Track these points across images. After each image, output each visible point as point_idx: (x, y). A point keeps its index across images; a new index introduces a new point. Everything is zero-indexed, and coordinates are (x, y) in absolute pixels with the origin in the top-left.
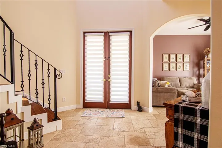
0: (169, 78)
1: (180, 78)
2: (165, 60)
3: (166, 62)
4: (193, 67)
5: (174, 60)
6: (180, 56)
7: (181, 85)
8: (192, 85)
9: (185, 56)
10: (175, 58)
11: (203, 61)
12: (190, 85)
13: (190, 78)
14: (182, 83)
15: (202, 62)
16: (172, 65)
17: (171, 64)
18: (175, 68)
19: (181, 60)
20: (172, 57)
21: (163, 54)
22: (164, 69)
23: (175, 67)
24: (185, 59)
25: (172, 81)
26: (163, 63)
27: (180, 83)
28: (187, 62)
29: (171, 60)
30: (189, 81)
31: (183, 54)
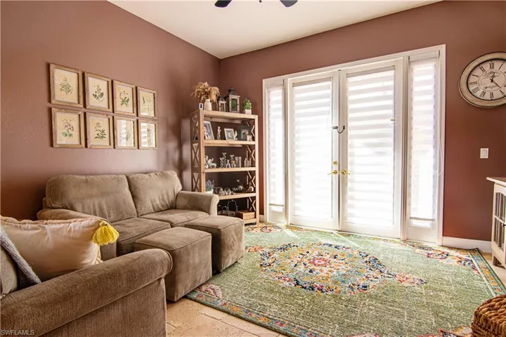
0: (86, 181)
1: (130, 177)
2: (60, 96)
3: (66, 108)
4: (167, 139)
5: (103, 103)
6: (124, 91)
7: (139, 206)
8: (172, 197)
9: (142, 94)
10: (105, 96)
11: (189, 121)
12: (166, 198)
13: (164, 176)
14: (141, 195)
15: (186, 125)
16: (98, 124)
17: (92, 120)
18: (107, 136)
19: (129, 109)
20: (96, 89)
21: (48, 66)
22: (61, 139)
23: (106, 132)
24: (142, 107)
25: (103, 194)
26: (50, 110)
27: (134, 197)
28: (147, 119)
29: (92, 102)
30: (160, 183)
31: (134, 87)
